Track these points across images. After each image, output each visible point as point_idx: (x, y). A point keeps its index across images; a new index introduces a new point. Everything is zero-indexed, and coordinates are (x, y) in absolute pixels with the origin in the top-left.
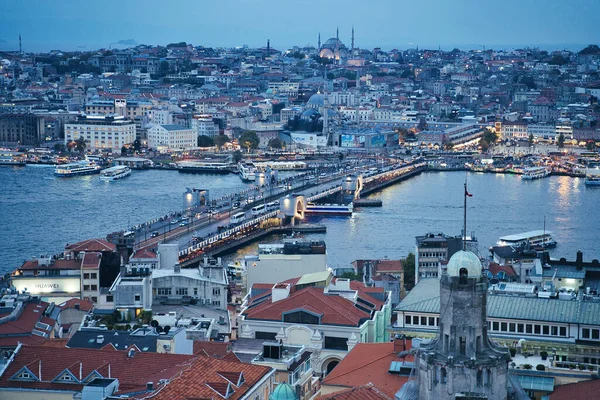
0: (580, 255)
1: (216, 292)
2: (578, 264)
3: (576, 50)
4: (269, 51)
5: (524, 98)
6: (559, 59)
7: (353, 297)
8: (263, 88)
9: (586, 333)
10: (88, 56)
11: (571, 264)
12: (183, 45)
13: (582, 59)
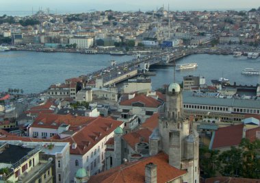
0: (235, 83)
1: (114, 96)
2: (234, 86)
3: (248, 11)
4: (140, 12)
5: (228, 28)
6: (241, 13)
7: (157, 98)
8: (137, 25)
9: (235, 110)
10: (78, 15)
11: (232, 86)
12: (110, 11)
13: (250, 13)
